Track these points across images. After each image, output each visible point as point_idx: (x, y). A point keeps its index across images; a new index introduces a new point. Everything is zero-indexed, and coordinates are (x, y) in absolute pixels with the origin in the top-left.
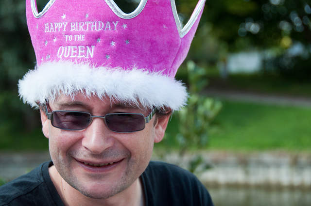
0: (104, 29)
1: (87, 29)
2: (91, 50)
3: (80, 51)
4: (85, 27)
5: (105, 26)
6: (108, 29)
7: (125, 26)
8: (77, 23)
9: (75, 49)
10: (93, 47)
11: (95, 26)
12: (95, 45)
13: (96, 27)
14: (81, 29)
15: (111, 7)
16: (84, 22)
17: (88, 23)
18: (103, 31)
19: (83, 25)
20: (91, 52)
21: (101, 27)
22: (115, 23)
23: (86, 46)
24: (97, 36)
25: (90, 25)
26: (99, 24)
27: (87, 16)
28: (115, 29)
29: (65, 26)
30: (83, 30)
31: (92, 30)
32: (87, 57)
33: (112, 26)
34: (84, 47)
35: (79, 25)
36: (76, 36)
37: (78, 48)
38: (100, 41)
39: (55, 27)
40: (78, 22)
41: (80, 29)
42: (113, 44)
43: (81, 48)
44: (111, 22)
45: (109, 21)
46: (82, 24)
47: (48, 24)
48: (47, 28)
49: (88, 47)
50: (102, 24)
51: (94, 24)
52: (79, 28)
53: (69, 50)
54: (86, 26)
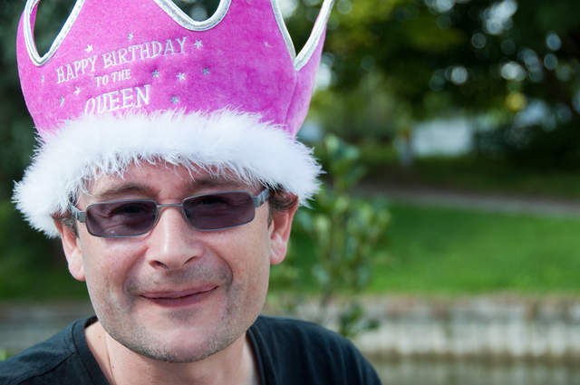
0: (163, 53)
1: (134, 59)
2: (145, 93)
3: (125, 98)
4: (129, 56)
5: (164, 48)
6: (170, 52)
7: (199, 44)
8: (113, 53)
9: (115, 97)
10: (147, 87)
11: (147, 50)
12: (151, 83)
13: (148, 52)
14: (123, 61)
15: (171, 14)
16: (127, 48)
17: (133, 49)
18: (161, 58)
19: (126, 52)
20: (145, 96)
21: (157, 52)
22: (181, 39)
23: (134, 87)
24: (153, 67)
25: (138, 52)
26: (154, 46)
27: (131, 36)
28: (182, 52)
29: (93, 63)
30: (126, 62)
31: (142, 58)
32: (139, 105)
33: (177, 46)
34: (131, 90)
35: (117, 55)
36: (114, 74)
37: (120, 93)
38: (157, 75)
39: (76, 70)
40: (116, 51)
41: (120, 61)
42: (182, 77)
43: (126, 92)
44: (173, 39)
45: (170, 38)
46: (123, 53)
47: (62, 68)
48: (61, 75)
49: (138, 89)
50: (157, 46)
51: (145, 48)
52: (118, 59)
53: (105, 100)
54: (130, 54)
